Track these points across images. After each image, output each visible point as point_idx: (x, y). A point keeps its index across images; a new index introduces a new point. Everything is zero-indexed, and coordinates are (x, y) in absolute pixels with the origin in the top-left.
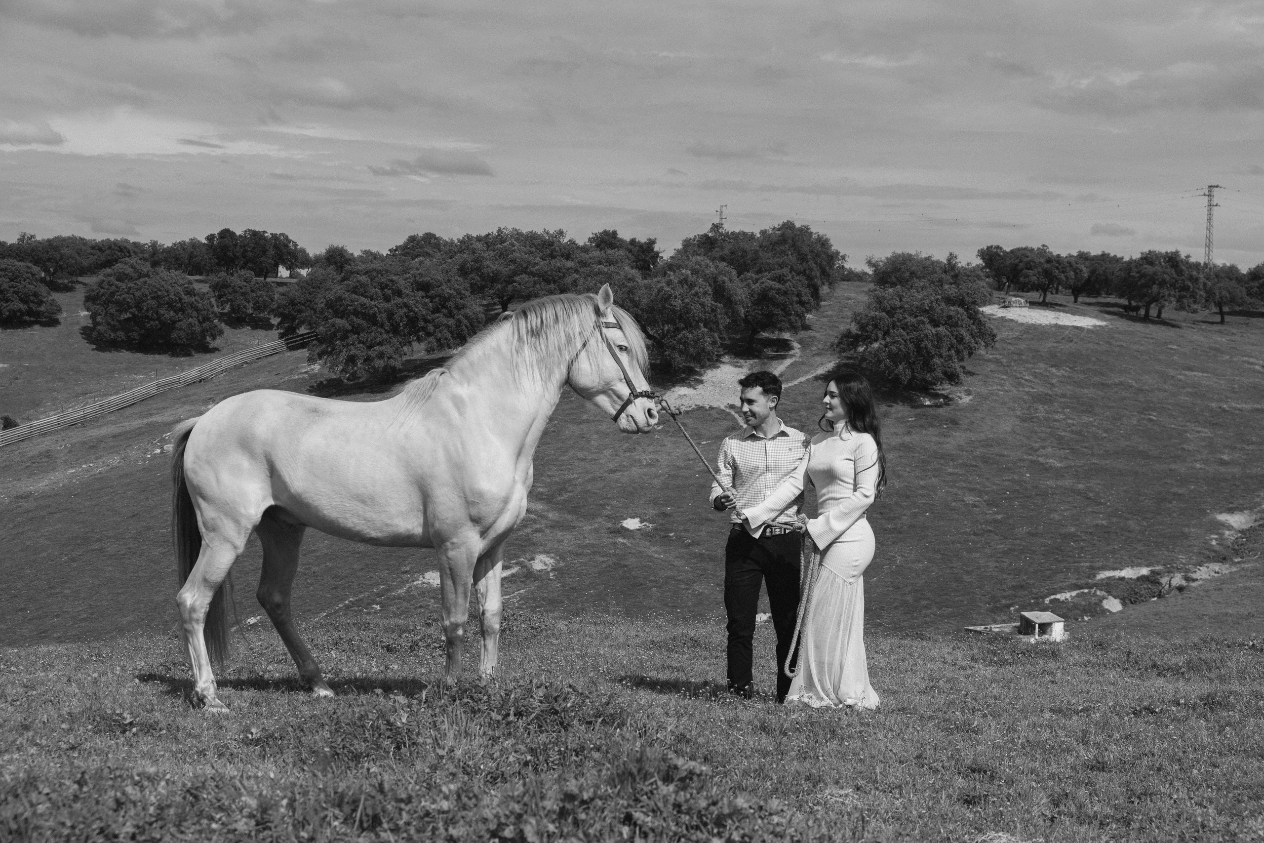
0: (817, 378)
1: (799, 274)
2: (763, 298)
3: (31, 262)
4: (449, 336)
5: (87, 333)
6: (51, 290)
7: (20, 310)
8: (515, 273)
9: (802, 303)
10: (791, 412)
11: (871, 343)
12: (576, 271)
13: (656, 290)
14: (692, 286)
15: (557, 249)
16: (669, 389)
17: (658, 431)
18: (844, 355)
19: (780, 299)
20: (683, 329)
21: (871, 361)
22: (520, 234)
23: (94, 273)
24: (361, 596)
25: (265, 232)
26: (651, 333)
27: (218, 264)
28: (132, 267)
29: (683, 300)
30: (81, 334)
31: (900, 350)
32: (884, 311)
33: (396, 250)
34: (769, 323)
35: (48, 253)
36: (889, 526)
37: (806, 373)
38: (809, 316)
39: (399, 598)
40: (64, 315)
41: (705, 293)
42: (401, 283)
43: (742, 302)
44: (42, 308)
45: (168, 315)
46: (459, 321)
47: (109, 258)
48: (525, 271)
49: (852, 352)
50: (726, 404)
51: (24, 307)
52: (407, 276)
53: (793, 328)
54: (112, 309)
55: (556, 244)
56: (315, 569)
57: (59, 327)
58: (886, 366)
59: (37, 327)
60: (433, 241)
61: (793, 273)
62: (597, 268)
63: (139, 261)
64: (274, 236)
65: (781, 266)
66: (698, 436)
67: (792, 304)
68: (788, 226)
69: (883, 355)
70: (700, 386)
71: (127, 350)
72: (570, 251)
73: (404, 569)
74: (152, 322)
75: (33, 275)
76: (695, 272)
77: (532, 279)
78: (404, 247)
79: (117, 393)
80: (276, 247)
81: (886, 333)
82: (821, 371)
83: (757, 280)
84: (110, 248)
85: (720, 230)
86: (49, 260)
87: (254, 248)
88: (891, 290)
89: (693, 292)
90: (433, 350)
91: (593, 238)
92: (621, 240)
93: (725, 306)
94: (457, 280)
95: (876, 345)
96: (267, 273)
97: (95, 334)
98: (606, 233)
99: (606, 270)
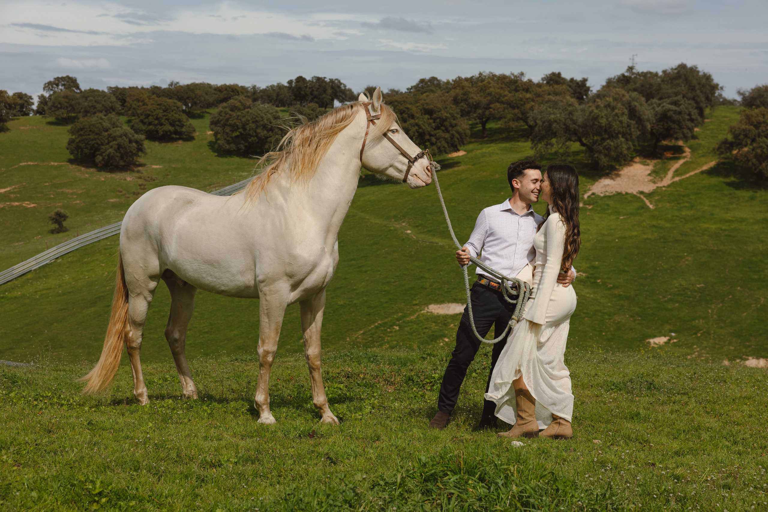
0: (703, 173)
1: (689, 99)
2: (664, 117)
3: (177, 99)
4: (446, 145)
5: (212, 145)
6: (190, 117)
7: (170, 131)
8: (491, 102)
9: (692, 120)
10: (684, 196)
11: (742, 148)
12: (533, 100)
13: (588, 112)
14: (613, 109)
15: (520, 85)
16: (597, 181)
17: (590, 210)
18: (722, 156)
19: (676, 117)
20: (608, 139)
21: (741, 161)
22: (494, 76)
23: (216, 106)
24: (386, 320)
25: (325, 78)
26: (585, 142)
27: (295, 99)
28: (240, 102)
29: (607, 119)
30: (209, 146)
31: (763, 152)
32: (752, 124)
33: (411, 89)
34: (668, 134)
35: (187, 93)
36: (756, 277)
37: (695, 169)
38: (696, 129)
39: (412, 322)
40: (197, 134)
41: (623, 114)
42: (414, 109)
43: (648, 120)
44: (184, 130)
45: (263, 133)
46: (453, 135)
47: (226, 96)
48: (498, 101)
49: (728, 154)
50: (637, 191)
51: (172, 129)
52: (418, 104)
53: (685, 138)
54: (228, 129)
55: (520, 81)
56: (355, 302)
57: (194, 142)
58: (753, 164)
59: (180, 142)
60: (436, 82)
61: (685, 99)
62: (547, 97)
63: (244, 98)
64: (332, 81)
65: (676, 94)
66: (618, 213)
67: (684, 121)
68: (682, 66)
69: (751, 156)
70: (619, 179)
71: (237, 156)
72: (529, 86)
73: (414, 302)
74: (252, 138)
75: (178, 108)
76: (615, 99)
77: (503, 106)
78: (416, 87)
79: (230, 184)
80: (332, 88)
81: (753, 140)
82: (705, 168)
83: (660, 105)
84: (226, 90)
85: (634, 71)
86: (188, 98)
87: (318, 89)
88: (756, 111)
89: (614, 113)
90: (435, 155)
91: (545, 78)
92: (564, 79)
93: (637, 123)
94: (451, 107)
95: (746, 149)
96: (327, 105)
97: (216, 146)
98: (553, 74)
99: (553, 99)
